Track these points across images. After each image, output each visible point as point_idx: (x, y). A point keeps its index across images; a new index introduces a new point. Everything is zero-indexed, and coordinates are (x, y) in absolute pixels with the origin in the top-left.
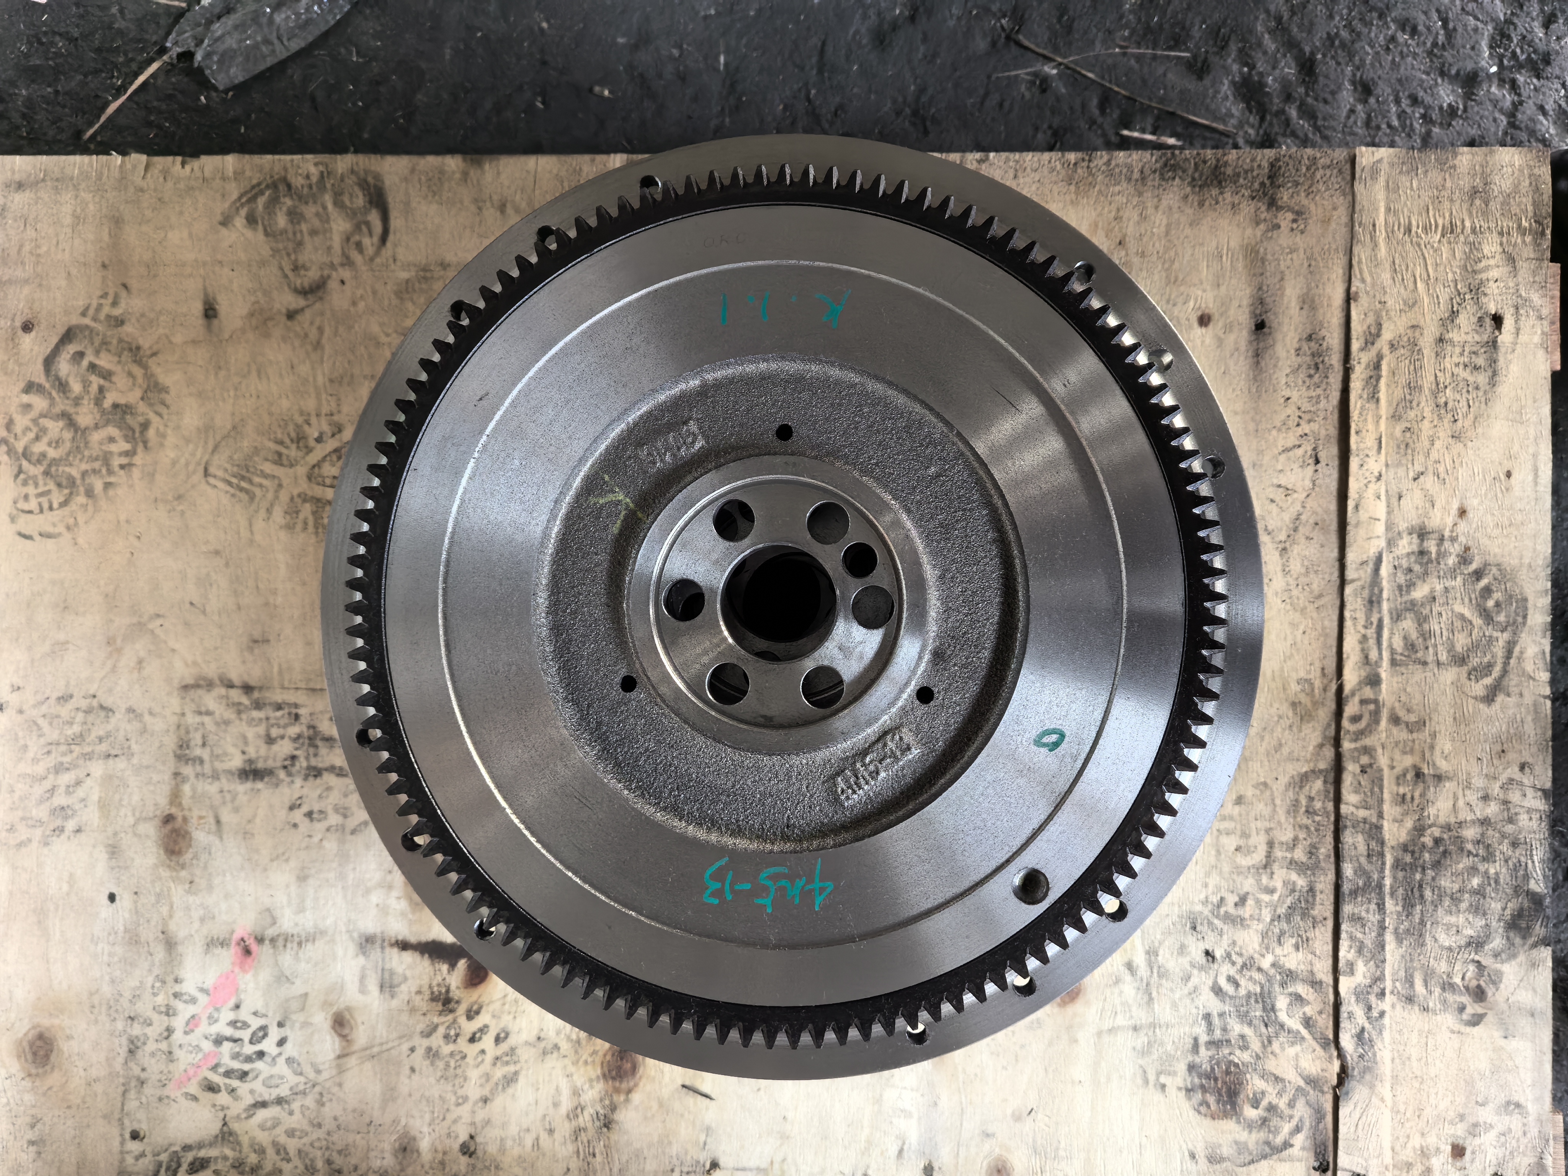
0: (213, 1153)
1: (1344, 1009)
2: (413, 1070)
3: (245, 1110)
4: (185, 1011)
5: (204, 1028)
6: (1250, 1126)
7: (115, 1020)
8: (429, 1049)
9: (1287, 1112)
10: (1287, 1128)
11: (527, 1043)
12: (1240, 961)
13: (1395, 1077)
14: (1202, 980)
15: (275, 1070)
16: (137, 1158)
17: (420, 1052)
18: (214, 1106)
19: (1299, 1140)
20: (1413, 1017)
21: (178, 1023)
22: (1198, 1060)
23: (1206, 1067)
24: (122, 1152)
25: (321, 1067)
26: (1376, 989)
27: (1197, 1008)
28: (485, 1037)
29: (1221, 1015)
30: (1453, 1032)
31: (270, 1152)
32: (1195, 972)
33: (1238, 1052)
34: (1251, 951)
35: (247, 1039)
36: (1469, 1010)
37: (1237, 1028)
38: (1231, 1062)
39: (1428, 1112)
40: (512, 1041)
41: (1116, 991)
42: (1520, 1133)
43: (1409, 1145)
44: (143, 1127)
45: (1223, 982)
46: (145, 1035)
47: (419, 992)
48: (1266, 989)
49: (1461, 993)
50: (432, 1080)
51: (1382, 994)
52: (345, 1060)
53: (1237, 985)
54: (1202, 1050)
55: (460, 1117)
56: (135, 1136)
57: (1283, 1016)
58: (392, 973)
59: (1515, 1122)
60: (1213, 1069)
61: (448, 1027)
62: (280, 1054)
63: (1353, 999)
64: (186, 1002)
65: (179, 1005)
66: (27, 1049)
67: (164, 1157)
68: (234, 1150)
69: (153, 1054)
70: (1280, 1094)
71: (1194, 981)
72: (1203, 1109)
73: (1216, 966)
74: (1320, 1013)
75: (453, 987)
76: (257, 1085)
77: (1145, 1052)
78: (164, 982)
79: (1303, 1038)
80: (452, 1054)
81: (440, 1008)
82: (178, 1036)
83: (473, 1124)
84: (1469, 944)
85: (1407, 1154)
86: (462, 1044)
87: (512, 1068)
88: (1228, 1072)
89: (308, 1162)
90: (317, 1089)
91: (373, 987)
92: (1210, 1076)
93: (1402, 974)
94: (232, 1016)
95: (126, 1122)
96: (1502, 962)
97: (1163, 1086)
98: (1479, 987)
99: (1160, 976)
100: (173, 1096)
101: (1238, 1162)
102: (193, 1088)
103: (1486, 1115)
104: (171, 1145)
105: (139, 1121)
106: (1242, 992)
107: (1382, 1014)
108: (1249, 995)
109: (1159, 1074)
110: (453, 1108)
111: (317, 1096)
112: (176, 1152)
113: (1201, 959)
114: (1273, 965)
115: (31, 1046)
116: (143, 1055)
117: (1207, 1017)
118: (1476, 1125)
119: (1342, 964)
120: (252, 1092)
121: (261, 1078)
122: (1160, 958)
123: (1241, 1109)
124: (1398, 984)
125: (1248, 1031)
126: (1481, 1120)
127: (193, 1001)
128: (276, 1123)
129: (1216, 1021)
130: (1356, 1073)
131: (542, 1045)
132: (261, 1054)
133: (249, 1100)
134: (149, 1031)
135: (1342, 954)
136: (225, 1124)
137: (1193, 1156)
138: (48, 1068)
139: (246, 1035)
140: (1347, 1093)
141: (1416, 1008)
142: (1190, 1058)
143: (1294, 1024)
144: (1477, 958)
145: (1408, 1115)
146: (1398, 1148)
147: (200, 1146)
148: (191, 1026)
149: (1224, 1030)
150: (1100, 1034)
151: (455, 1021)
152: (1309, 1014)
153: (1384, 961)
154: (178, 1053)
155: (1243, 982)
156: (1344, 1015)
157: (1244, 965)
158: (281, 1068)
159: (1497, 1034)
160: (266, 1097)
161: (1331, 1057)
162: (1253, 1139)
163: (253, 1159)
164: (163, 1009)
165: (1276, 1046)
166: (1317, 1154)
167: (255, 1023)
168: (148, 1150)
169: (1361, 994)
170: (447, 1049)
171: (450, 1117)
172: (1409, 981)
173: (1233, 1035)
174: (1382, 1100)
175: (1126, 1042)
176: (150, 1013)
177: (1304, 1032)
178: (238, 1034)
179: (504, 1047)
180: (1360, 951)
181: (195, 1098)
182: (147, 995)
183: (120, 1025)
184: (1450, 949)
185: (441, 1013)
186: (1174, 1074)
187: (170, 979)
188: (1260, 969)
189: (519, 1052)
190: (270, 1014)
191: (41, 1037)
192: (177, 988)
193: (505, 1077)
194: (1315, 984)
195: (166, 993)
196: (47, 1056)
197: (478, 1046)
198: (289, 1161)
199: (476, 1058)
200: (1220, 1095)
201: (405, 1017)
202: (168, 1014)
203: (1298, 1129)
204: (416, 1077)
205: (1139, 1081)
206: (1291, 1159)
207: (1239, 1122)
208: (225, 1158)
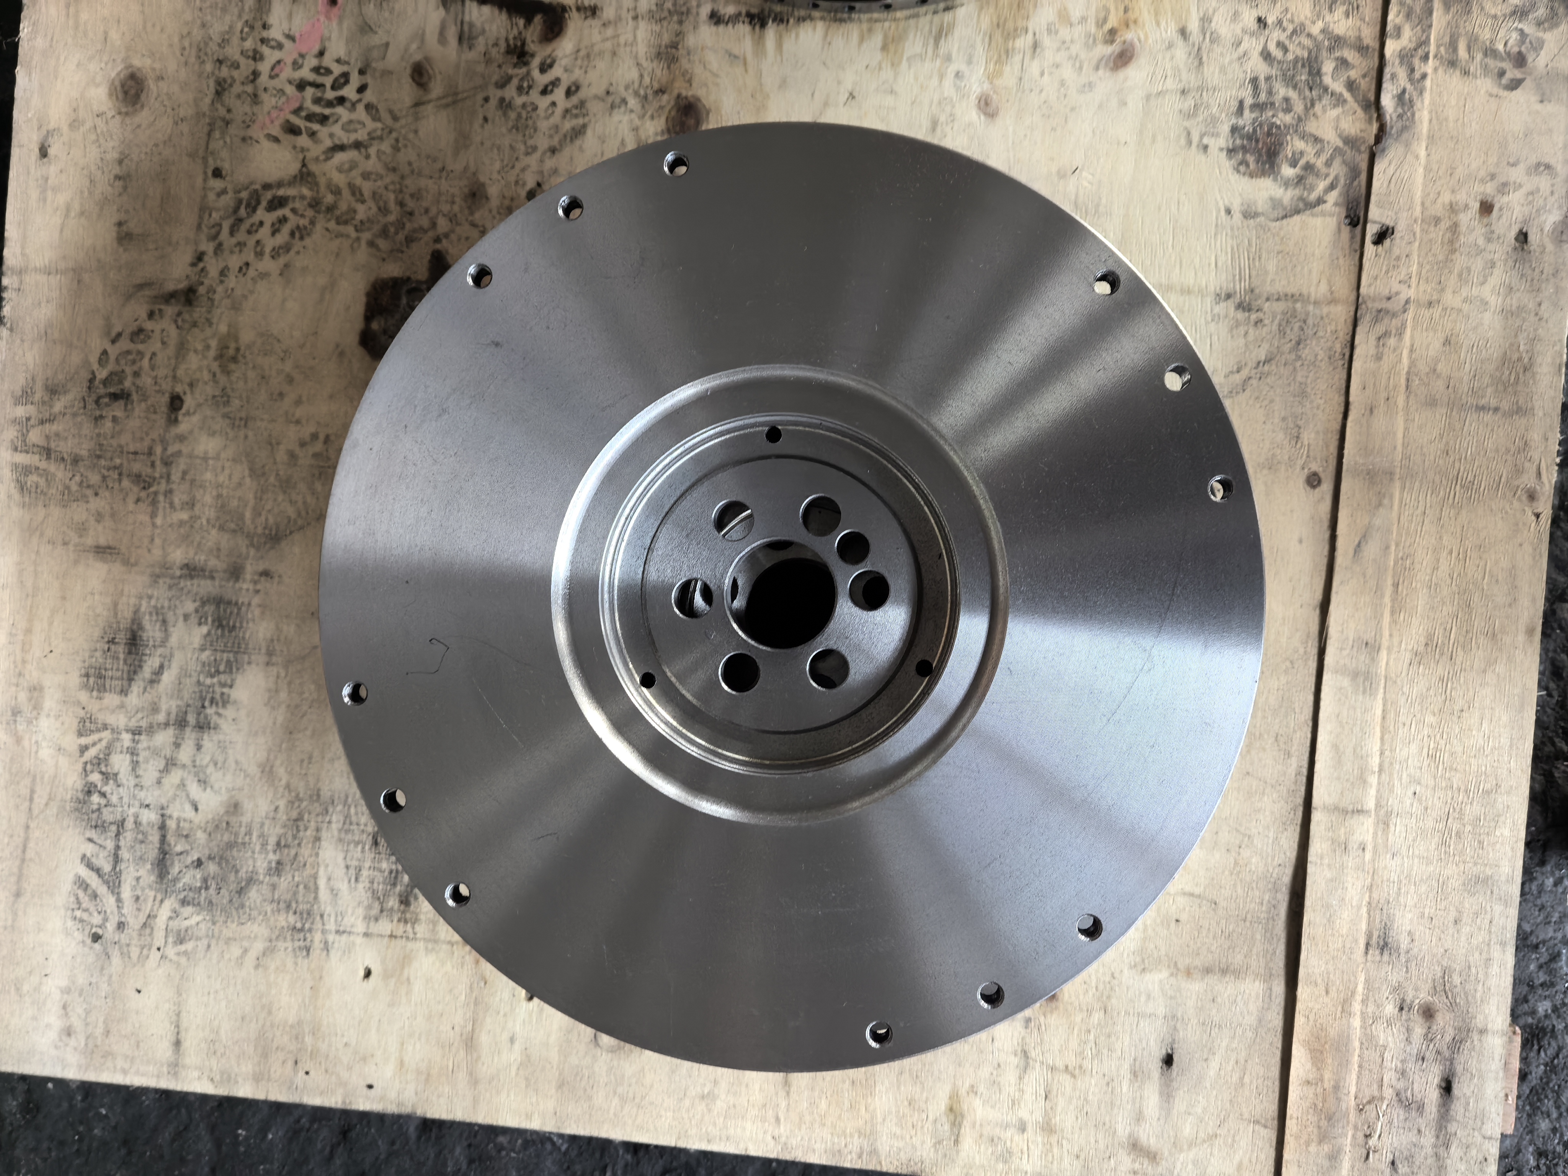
0: (290, 192)
1: (1388, 71)
2: (486, 119)
3: (324, 153)
4: (271, 56)
5: (287, 72)
6: (1286, 184)
7: (203, 62)
8: (502, 100)
9: (1324, 170)
10: (1322, 185)
11: (596, 97)
12: (1290, 28)
13: (1431, 138)
14: (1253, 46)
15: (354, 116)
16: (219, 195)
17: (493, 102)
18: (294, 147)
19: (1333, 197)
20: (1454, 81)
21: (264, 68)
22: (1241, 122)
23: (1249, 129)
24: (204, 188)
25: (398, 114)
26: (1420, 52)
27: (1245, 72)
28: (556, 90)
29: (1268, 79)
30: (1491, 95)
31: (346, 193)
32: (1246, 38)
33: (1281, 115)
34: (1302, 18)
35: (328, 86)
36: (1509, 75)
37: (1281, 91)
38: (1272, 125)
39: (1460, 172)
40: (582, 94)
41: (1168, 55)
42: (1548, 193)
43: (1440, 201)
44: (226, 166)
45: (1272, 47)
46: (232, 77)
47: (496, 44)
48: (1313, 54)
49: (1502, 59)
50: (504, 130)
51: (1426, 58)
52: (422, 108)
53: (1286, 50)
54: (1246, 112)
55: (529, 166)
56: (217, 173)
57: (1327, 80)
58: (471, 25)
59: (1543, 182)
60: (1255, 130)
61: (522, 80)
62: (360, 100)
63: (1397, 61)
64: (273, 48)
65: (265, 50)
66: (119, 88)
67: (244, 195)
68: (311, 189)
69: (239, 96)
70: (1318, 154)
71: (1245, 45)
72: (1242, 168)
73: (1267, 32)
74: (1364, 76)
75: (529, 40)
76: (337, 129)
77: (1190, 115)
78: (252, 28)
79: (1345, 101)
80: (524, 106)
81: (515, 60)
82: (263, 79)
83: (541, 173)
84: (1514, 13)
85: (1438, 209)
86: (534, 96)
87: (580, 121)
88: (1269, 134)
89: (382, 204)
90: (394, 135)
91: (453, 41)
92: (1250, 137)
93: (1447, 39)
94: (314, 62)
95: (211, 161)
96: (1545, 30)
97: (1206, 147)
98: (1520, 53)
99: (1212, 41)
100: (255, 136)
101: (1272, 216)
102: (276, 131)
103: (1517, 174)
104: (252, 183)
105: (222, 160)
106: (1290, 57)
107: (1424, 76)
108: (1296, 60)
109: (1202, 136)
110: (522, 157)
111: (393, 141)
112: (256, 191)
113: (1252, 24)
114: (1323, 31)
115: (123, 86)
116: (229, 99)
117: (1254, 81)
118: (1505, 185)
119: (1389, 27)
120: (331, 135)
121: (340, 123)
122: (1213, 24)
123: (1279, 168)
124: (1442, 49)
125: (1293, 94)
126: (1512, 180)
127: (280, 46)
128: (353, 165)
129: (1263, 85)
130: (1394, 131)
131: (610, 99)
132: (341, 100)
133: (328, 143)
134: (236, 74)
135: (1391, 17)
136: (304, 165)
137: (1228, 212)
138: (138, 106)
139: (328, 81)
140: (1383, 150)
141: (1458, 72)
142: (1234, 121)
143: (1338, 86)
144: (1520, 26)
145: (1440, 173)
146: (1428, 204)
147: (280, 184)
148: (276, 70)
149: (1270, 93)
150: (1148, 97)
151: (528, 73)
152: (1353, 77)
153: (1430, 26)
154: (264, 97)
155: (1291, 47)
156: (1387, 76)
157: (1294, 32)
158: (361, 113)
159: (1534, 98)
160: (345, 141)
161: (1370, 119)
162: (1287, 196)
163: (329, 199)
164: (251, 54)
165: (1318, 108)
166: (1348, 209)
167: (337, 70)
168: (230, 188)
169: (1405, 57)
170: (519, 101)
171: (519, 166)
172: (1453, 46)
173: (1278, 98)
174: (1417, 157)
175: (1172, 105)
176: (237, 57)
177: (1347, 95)
178: (320, 79)
179: (575, 100)
180: (1408, 16)
181: (276, 140)
182: (235, 40)
183: (209, 67)
184: (1495, 17)
185: (515, 66)
186: (1216, 135)
187: (258, 24)
188: (1309, 35)
189: (588, 105)
190: (352, 61)
191: (133, 77)
192: (265, 34)
193: (573, 129)
194: (1362, 49)
195: (254, 39)
196: (137, 96)
197: (549, 99)
198: (363, 202)
199: (547, 110)
200: (1260, 155)
201: (480, 68)
202: (254, 59)
203: (1332, 187)
204: (488, 127)
205: (1183, 141)
206: (1323, 214)
207: (1275, 180)
208: (303, 197)
